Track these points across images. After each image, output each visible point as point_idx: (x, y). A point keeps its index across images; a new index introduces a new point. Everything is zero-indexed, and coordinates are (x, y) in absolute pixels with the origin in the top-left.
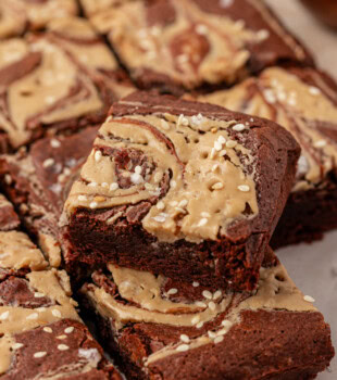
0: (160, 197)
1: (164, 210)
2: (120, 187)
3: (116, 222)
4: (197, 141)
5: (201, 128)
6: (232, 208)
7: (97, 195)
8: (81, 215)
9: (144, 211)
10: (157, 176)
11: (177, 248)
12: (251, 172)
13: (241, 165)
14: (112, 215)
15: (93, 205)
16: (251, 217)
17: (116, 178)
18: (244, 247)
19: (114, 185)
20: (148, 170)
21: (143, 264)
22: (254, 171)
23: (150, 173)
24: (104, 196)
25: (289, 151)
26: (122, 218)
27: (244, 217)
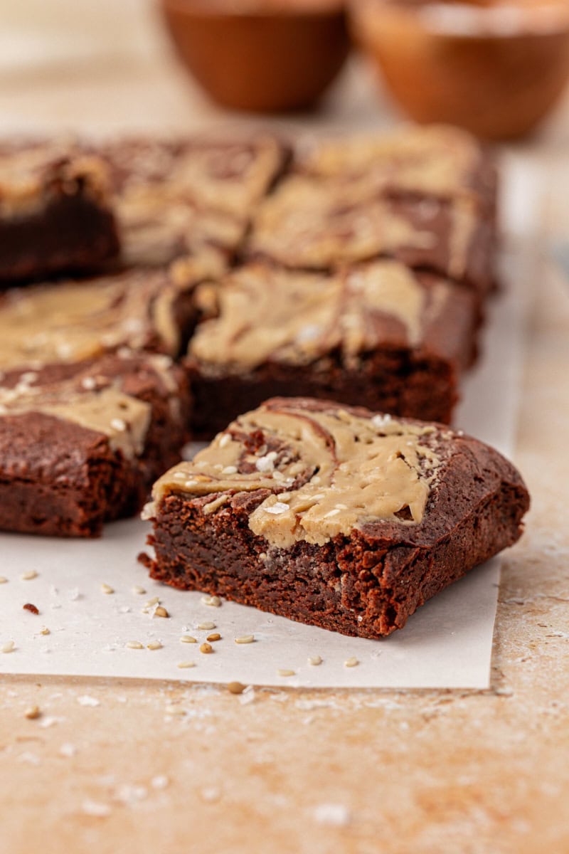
0: (289, 490)
1: (287, 502)
2: (239, 472)
3: (217, 511)
4: (370, 442)
5: (382, 431)
6: (382, 506)
7: (202, 474)
8: (172, 498)
9: (259, 498)
10: (296, 468)
11: (294, 558)
12: (428, 476)
13: (418, 467)
14: (212, 501)
15: (189, 484)
16: (407, 523)
17: (238, 463)
18: (384, 557)
19: (232, 469)
20: (285, 460)
21: (248, 592)
22: (434, 476)
23: (287, 463)
24: (211, 477)
25: (504, 483)
26: (226, 505)
27: (397, 520)
